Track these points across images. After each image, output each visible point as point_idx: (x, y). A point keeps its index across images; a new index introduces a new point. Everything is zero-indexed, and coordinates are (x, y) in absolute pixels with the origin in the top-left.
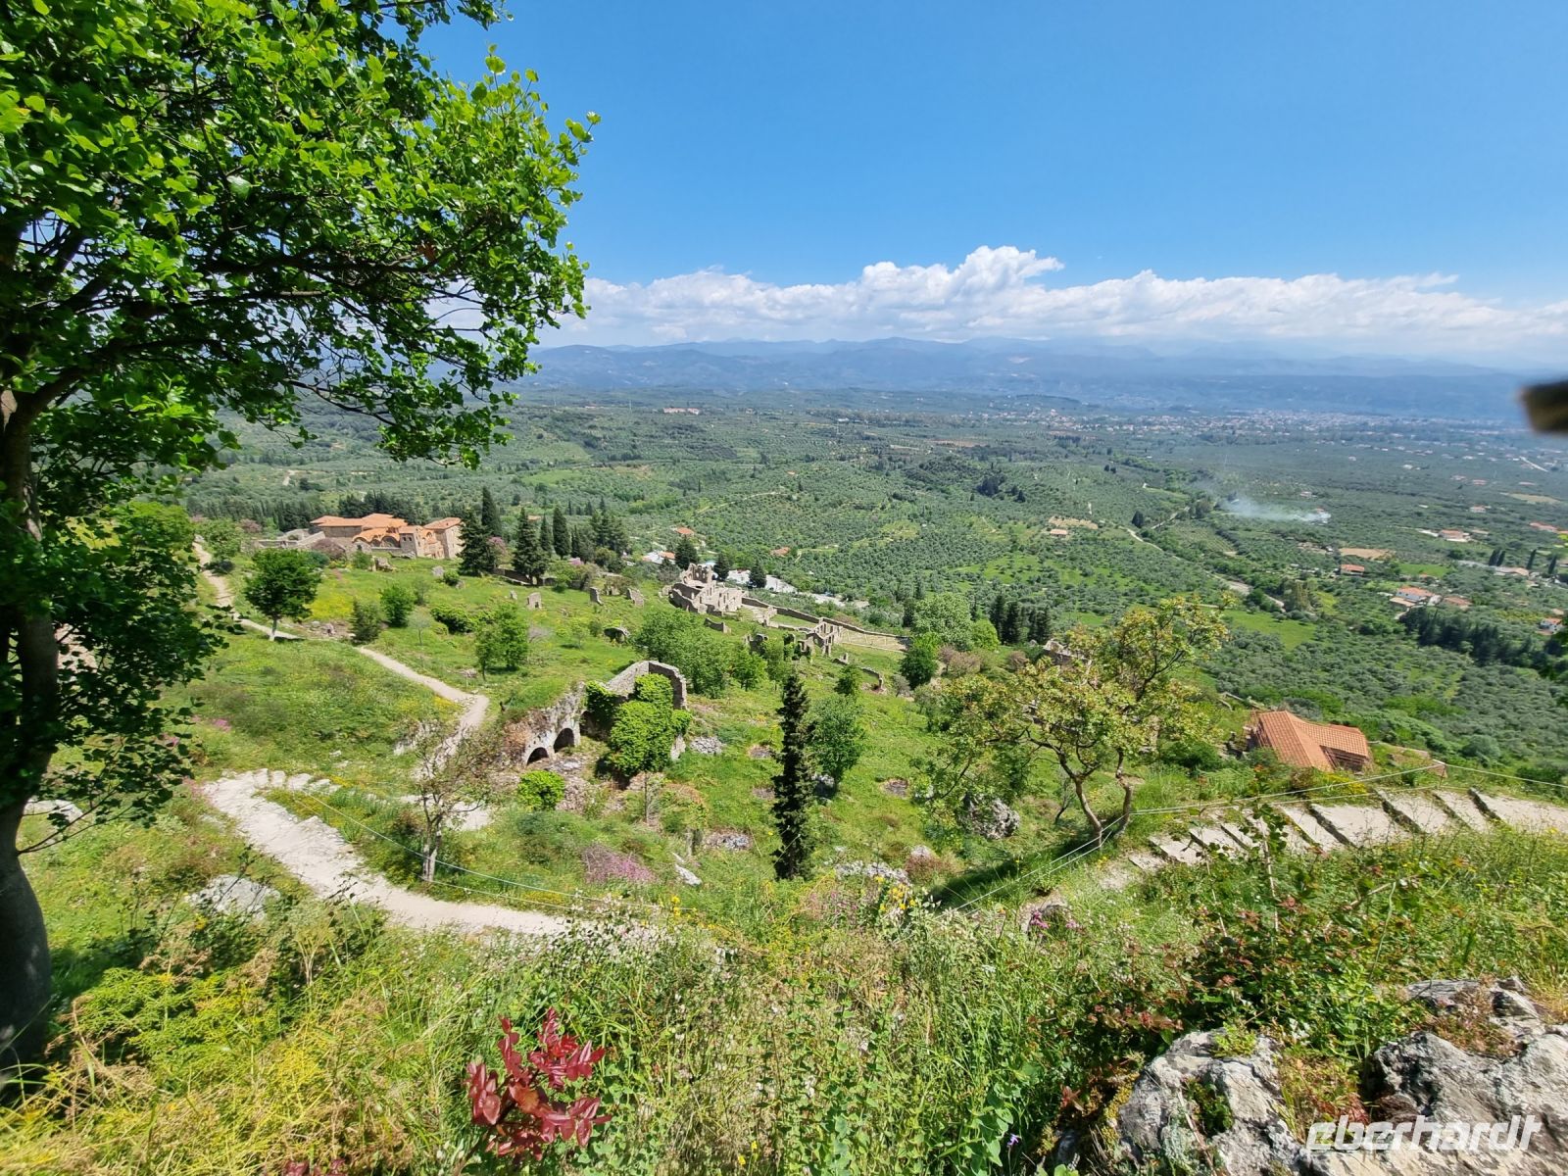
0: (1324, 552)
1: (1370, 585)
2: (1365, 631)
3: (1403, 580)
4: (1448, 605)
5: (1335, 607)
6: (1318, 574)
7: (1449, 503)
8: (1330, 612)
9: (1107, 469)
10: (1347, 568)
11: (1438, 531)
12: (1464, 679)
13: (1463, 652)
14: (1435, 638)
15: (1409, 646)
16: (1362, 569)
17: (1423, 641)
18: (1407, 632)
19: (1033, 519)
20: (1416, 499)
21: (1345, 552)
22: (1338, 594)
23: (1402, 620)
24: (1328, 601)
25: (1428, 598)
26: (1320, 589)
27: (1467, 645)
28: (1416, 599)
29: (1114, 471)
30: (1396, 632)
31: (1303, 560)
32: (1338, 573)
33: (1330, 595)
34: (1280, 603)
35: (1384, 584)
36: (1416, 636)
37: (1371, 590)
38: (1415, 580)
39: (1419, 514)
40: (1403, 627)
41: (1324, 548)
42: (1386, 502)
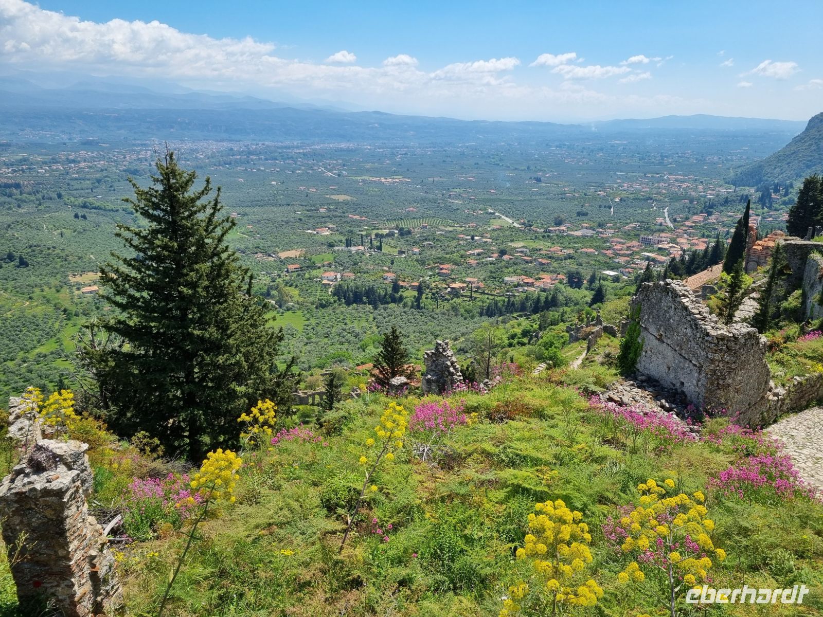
0: (271, 259)
1: (307, 276)
2: (323, 306)
3: (319, 268)
4: (346, 278)
5: (300, 295)
6: (279, 276)
7: (308, 208)
8: (301, 300)
9: (76, 216)
10: (292, 267)
11: (314, 230)
12: (374, 319)
13: (365, 303)
14: (352, 299)
15: (344, 308)
16: (298, 266)
17: (348, 303)
18: (339, 300)
19: (54, 281)
20: (291, 208)
21: (283, 255)
22: (296, 286)
23: (334, 294)
24: (294, 292)
25: (336, 276)
26: (286, 285)
27: (365, 299)
28: (331, 278)
29: (84, 217)
30: (335, 302)
31: (264, 267)
32: (287, 271)
33: (293, 288)
34: (273, 302)
35: (314, 273)
36: (344, 301)
37: (310, 279)
38: (324, 266)
39: (300, 219)
40: (336, 298)
41: (269, 255)
42: (278, 213)
